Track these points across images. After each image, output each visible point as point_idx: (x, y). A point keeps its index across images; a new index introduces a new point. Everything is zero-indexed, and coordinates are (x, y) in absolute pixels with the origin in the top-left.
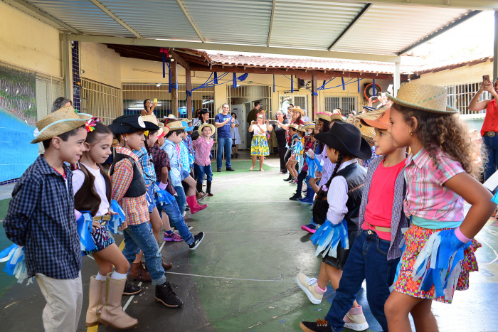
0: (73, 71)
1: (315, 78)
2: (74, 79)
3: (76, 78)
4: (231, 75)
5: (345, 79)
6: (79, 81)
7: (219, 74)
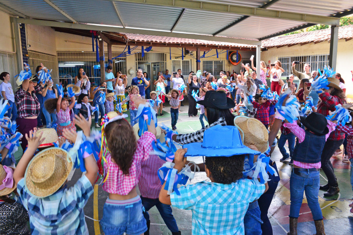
0: (22, 46)
1: (199, 50)
2: (23, 52)
3: (25, 52)
4: (140, 47)
5: (219, 50)
6: (27, 53)
7: (131, 47)
